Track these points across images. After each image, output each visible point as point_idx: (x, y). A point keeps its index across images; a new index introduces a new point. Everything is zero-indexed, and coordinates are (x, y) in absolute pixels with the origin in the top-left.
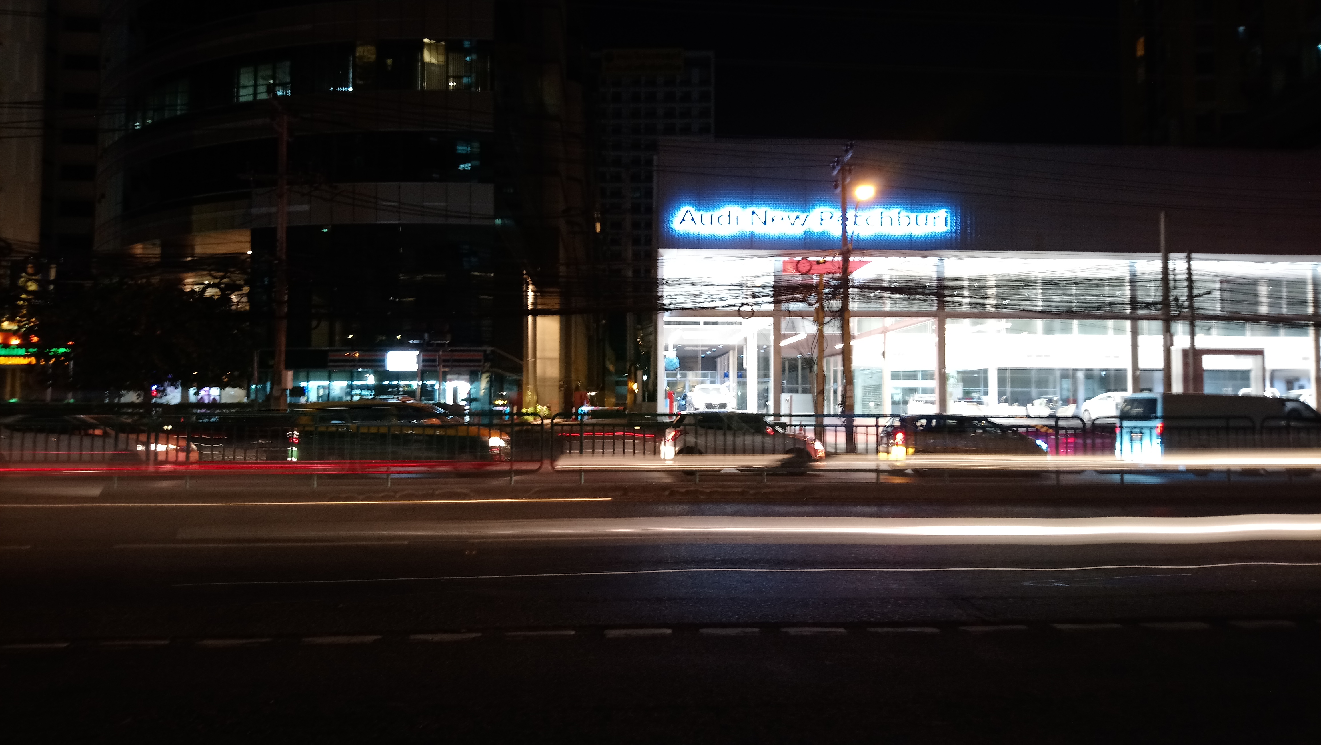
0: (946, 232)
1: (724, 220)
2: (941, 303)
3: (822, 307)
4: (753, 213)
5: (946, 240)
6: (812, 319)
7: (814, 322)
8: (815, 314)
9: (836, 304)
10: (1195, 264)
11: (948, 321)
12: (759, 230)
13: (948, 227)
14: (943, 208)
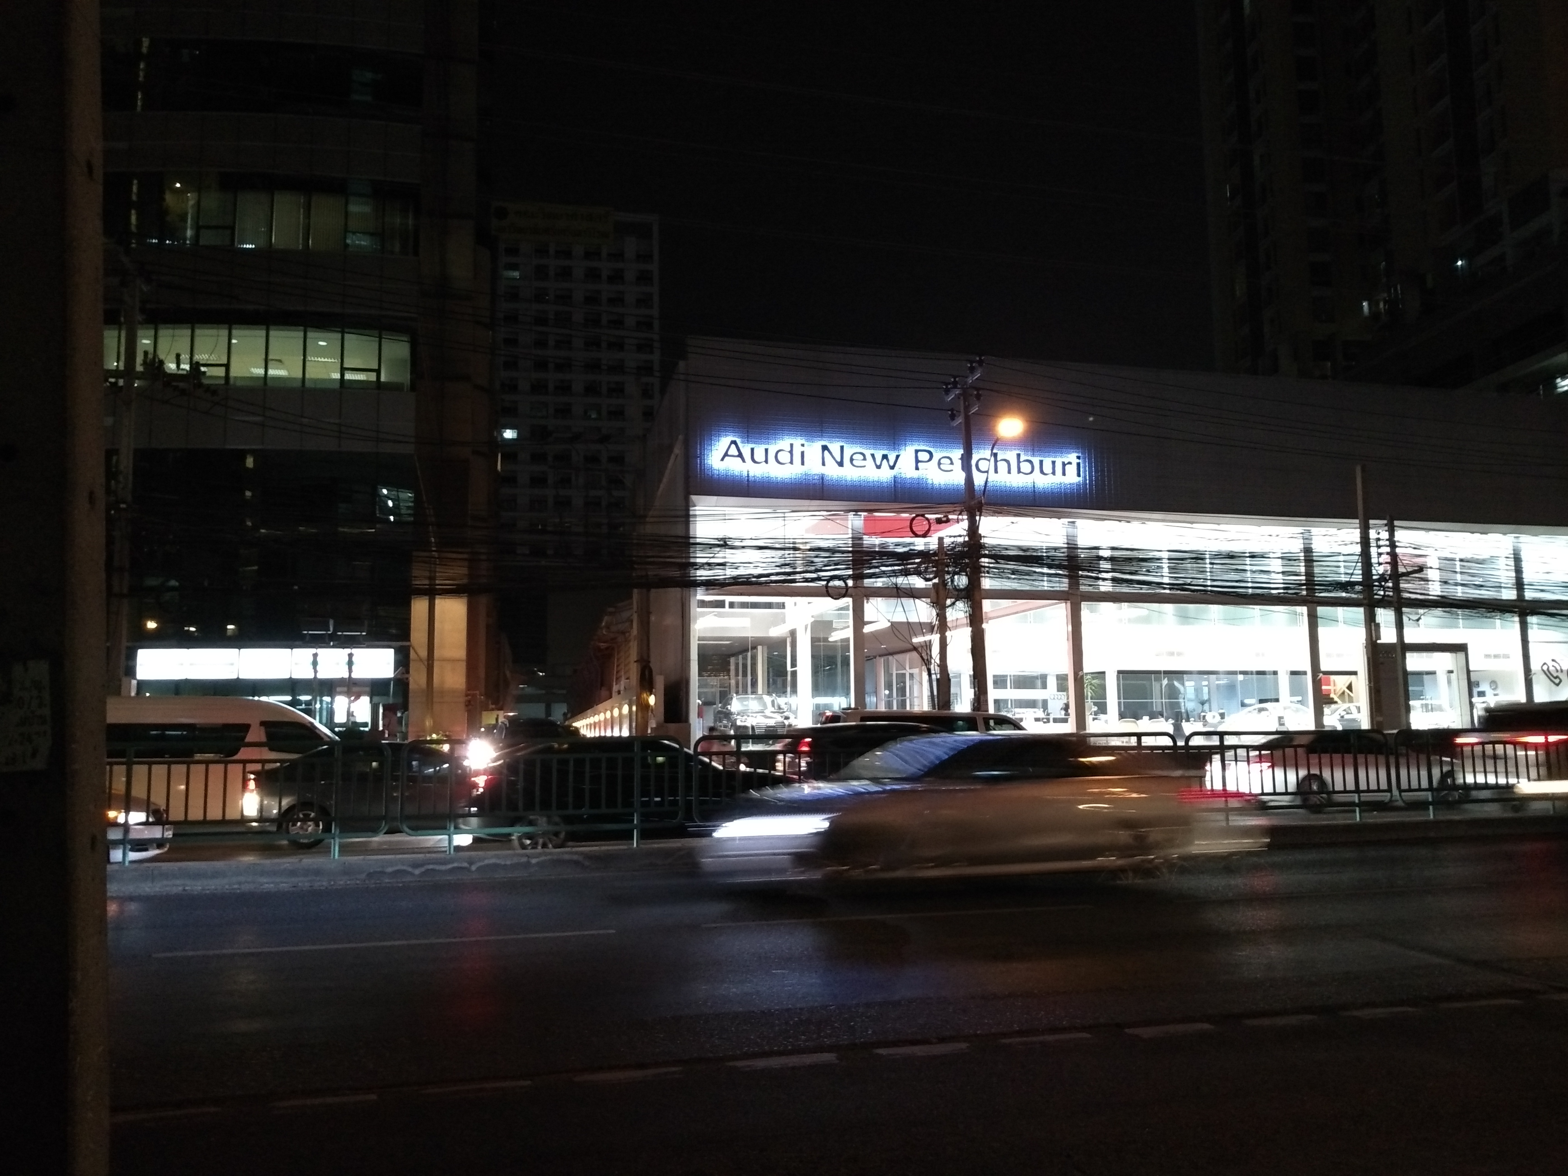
0: (1078, 485)
1: (784, 457)
2: (1074, 580)
3: (944, 583)
4: (825, 448)
5: (1079, 494)
6: (929, 600)
7: (932, 604)
8: (933, 594)
9: (962, 581)
10: (1400, 535)
11: (1084, 605)
12: (832, 472)
13: (1081, 479)
14: (1073, 452)
